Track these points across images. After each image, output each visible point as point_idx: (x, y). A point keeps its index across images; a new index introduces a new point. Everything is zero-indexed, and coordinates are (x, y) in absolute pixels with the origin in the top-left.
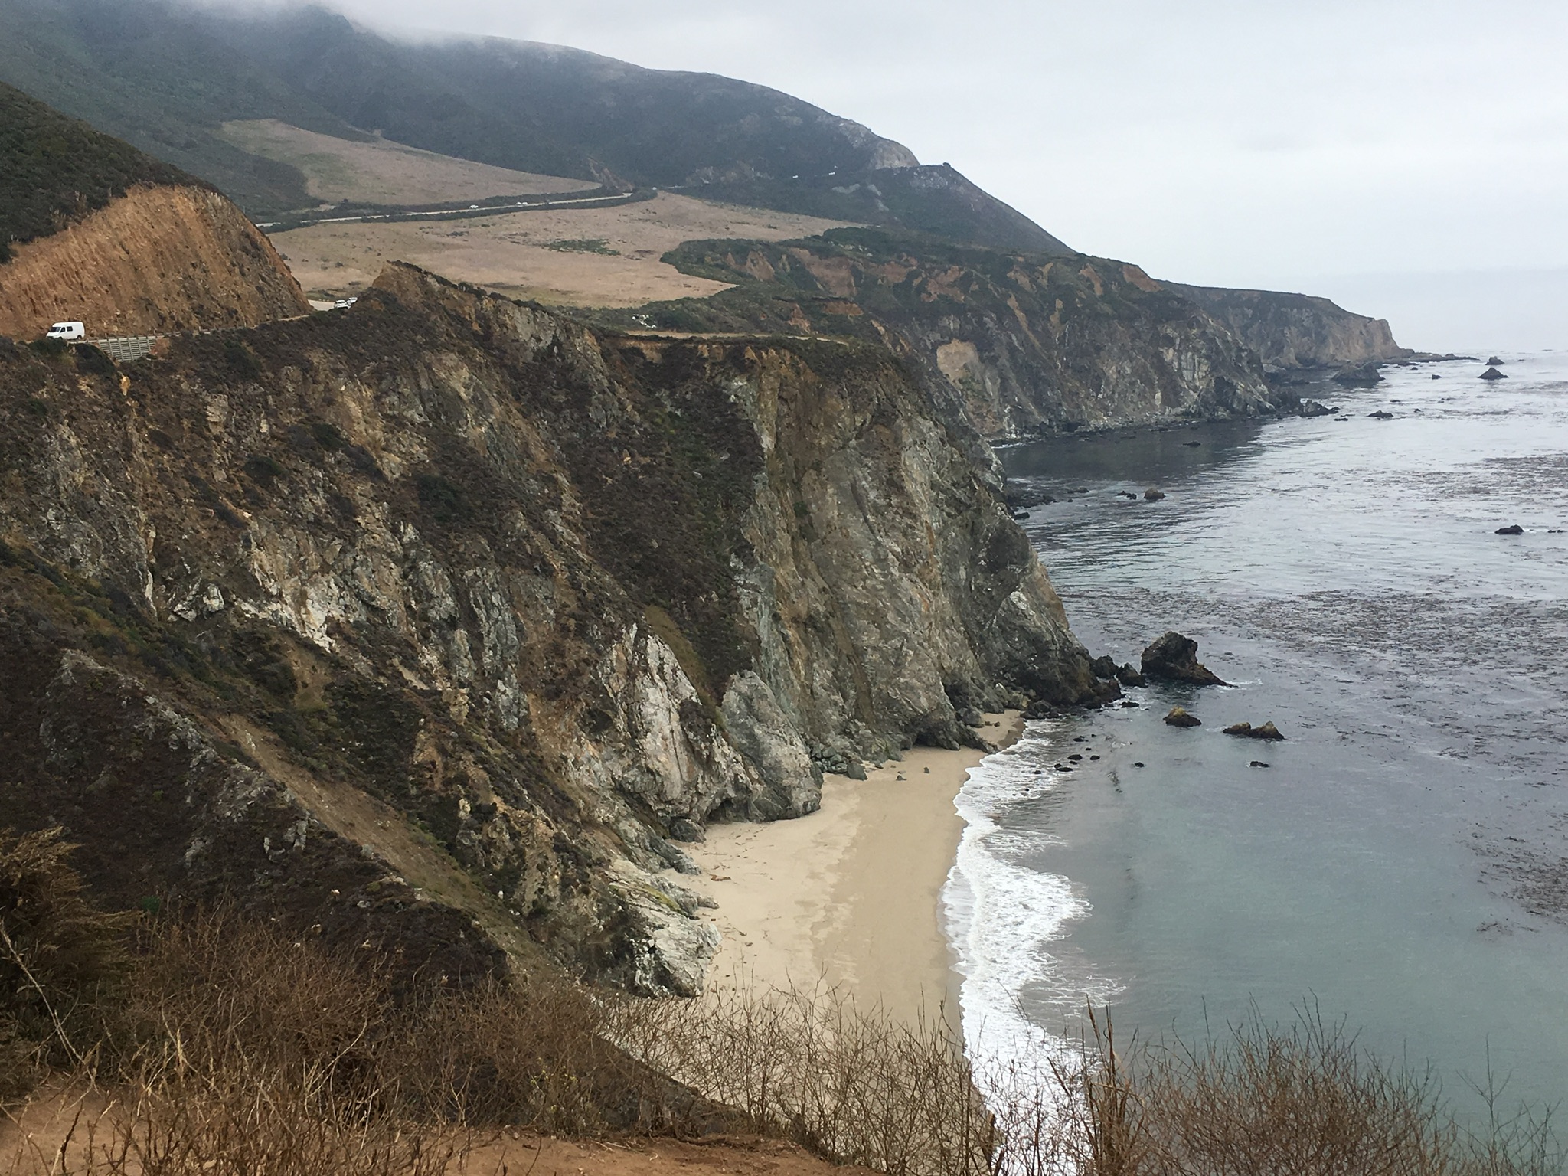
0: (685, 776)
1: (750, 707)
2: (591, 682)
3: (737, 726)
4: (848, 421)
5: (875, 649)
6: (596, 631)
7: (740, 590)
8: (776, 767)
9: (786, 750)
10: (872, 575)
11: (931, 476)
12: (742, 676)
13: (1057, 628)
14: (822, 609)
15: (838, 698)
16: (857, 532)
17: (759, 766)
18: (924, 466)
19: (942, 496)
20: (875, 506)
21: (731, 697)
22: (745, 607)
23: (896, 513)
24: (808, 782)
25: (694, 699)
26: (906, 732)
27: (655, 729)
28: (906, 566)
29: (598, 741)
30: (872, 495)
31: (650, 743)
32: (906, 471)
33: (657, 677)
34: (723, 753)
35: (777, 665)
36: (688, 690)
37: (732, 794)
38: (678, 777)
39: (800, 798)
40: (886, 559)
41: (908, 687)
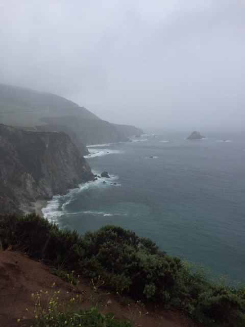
0: (33, 192)
1: (43, 183)
2: (19, 180)
3: (41, 185)
5: (63, 174)
6: (19, 173)
7: (42, 167)
8: (47, 191)
9: (48, 188)
10: (62, 164)
11: (71, 151)
12: (42, 178)
14: (55, 169)
16: (60, 158)
17: (44, 191)
19: (73, 153)
23: (66, 156)
25: (35, 182)
27: (28, 186)
28: (67, 163)
29: (19, 188)
30: (63, 153)
32: (68, 150)
33: (29, 179)
35: (47, 177)
37: (40, 195)
40: (64, 162)
41: (67, 180)
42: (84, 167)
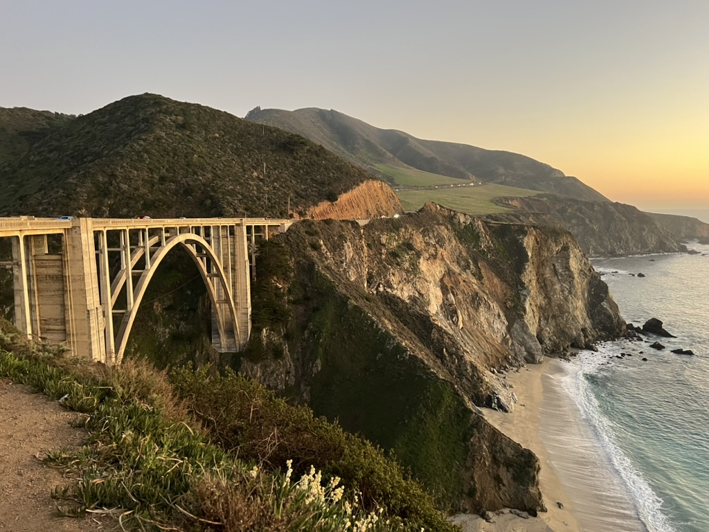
1: (523, 330)
3: (519, 335)
4: (554, 249)
7: (521, 296)
8: (531, 348)
9: (534, 343)
11: (578, 266)
12: (521, 320)
13: (616, 314)
15: (548, 329)
16: (555, 281)
18: (576, 263)
19: (581, 273)
20: (561, 274)
23: (567, 276)
24: (540, 353)
26: (569, 341)
28: (570, 292)
30: (560, 271)
32: (571, 264)
35: (531, 317)
36: (507, 323)
39: (538, 358)
40: (563, 290)
41: (570, 328)
42: (605, 304)
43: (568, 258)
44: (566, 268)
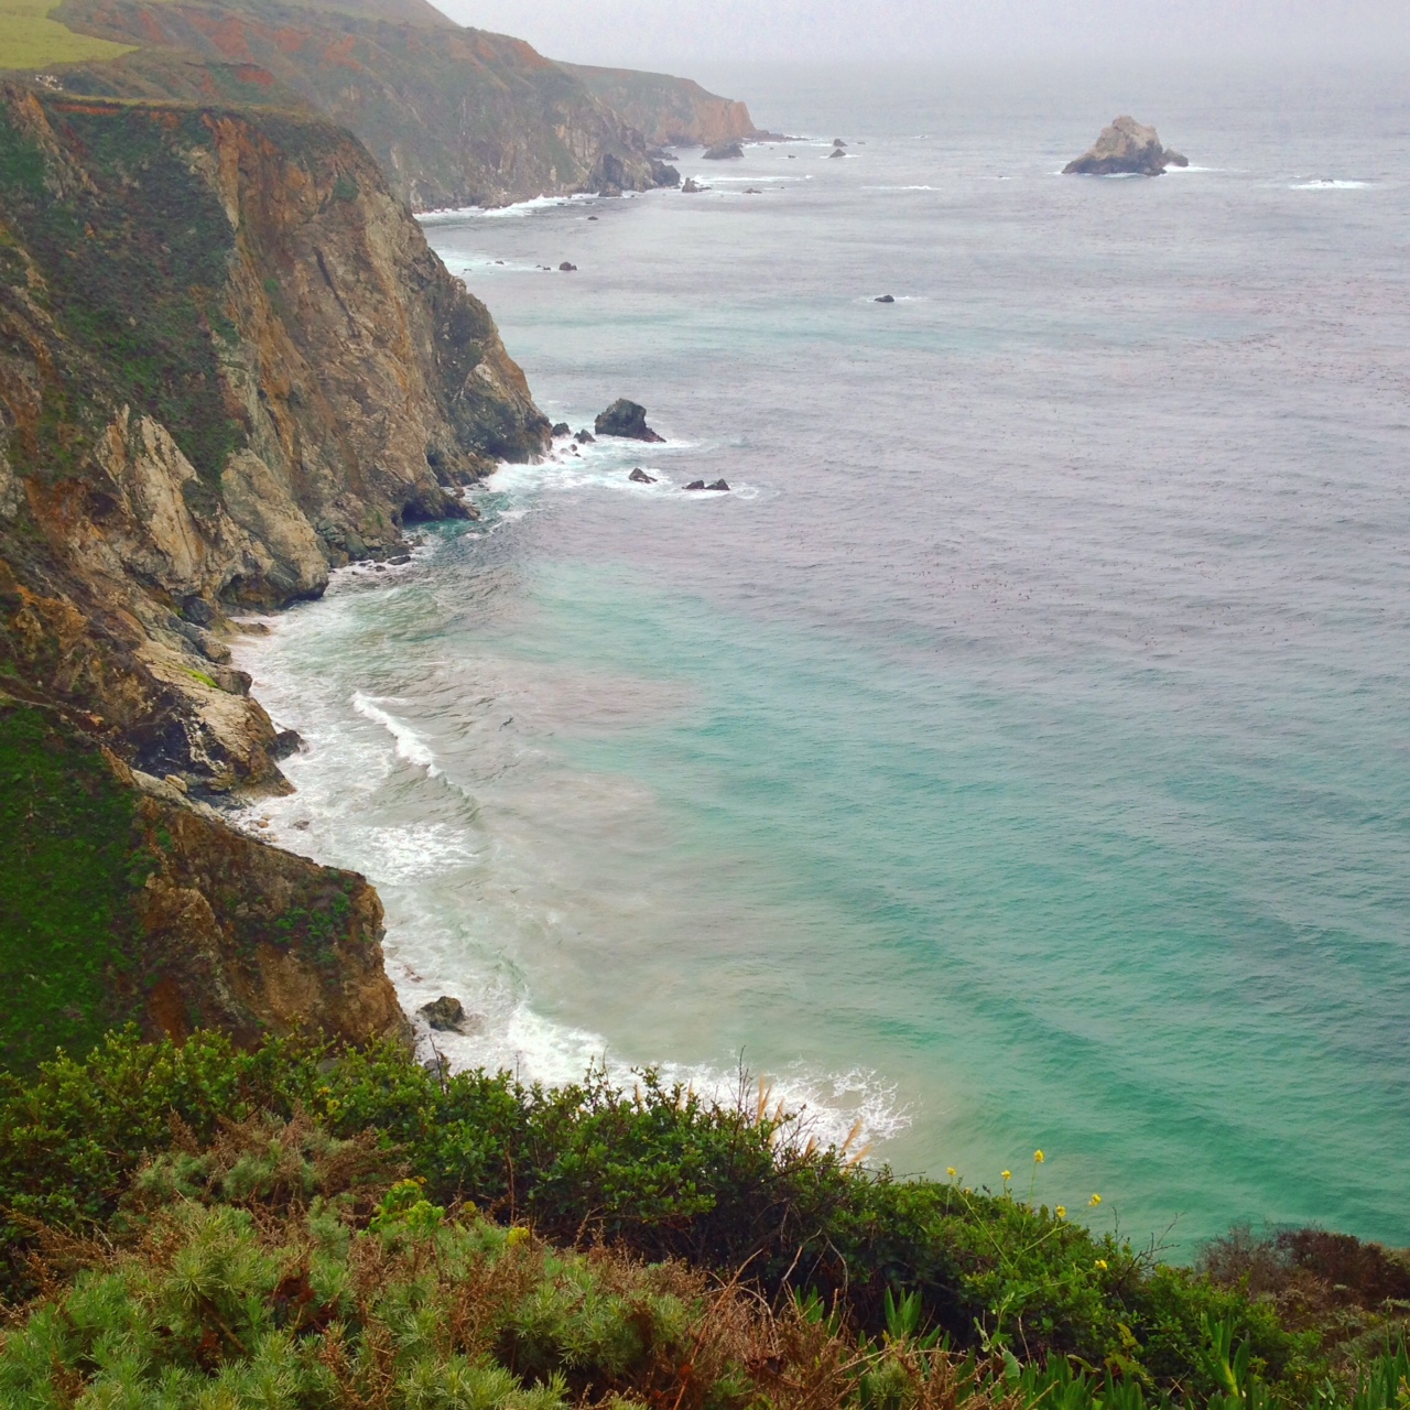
0: (194, 554)
1: (250, 484)
2: (89, 465)
3: (239, 503)
4: (310, 194)
5: (360, 423)
6: (86, 412)
7: (225, 368)
8: (282, 542)
9: (291, 524)
10: (348, 349)
11: (393, 252)
12: (239, 454)
13: (521, 398)
14: (303, 385)
15: (327, 471)
16: (329, 307)
17: (265, 542)
18: (388, 241)
19: (405, 272)
20: (344, 282)
21: (229, 476)
22: (232, 385)
23: (365, 289)
24: (316, 555)
25: (195, 478)
26: (395, 502)
27: (160, 509)
29: (102, 524)
30: (340, 271)
31: (157, 524)
32: (371, 246)
33: (156, 458)
34: (229, 531)
35: (267, 441)
36: (188, 470)
37: (241, 570)
38: (187, 555)
39: (308, 570)
40: (360, 336)
41: (393, 460)
42: (484, 371)
43: (356, 226)
44: (357, 258)
